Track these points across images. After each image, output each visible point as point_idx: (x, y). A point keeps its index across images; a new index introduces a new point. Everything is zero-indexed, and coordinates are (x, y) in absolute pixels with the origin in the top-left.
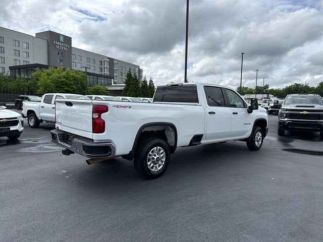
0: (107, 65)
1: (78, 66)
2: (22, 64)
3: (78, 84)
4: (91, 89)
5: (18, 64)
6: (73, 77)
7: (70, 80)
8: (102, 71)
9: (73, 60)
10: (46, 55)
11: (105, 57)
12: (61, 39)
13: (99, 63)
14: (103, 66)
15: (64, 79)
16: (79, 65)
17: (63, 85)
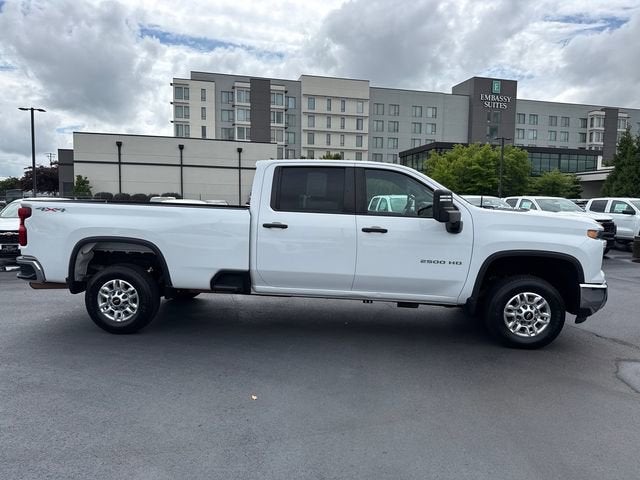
0: (598, 126)
1: (529, 136)
2: (423, 144)
3: (504, 173)
4: (538, 182)
5: (417, 145)
6: (495, 160)
7: (489, 167)
8: (585, 141)
9: (518, 126)
10: (466, 124)
11: (595, 108)
12: (496, 88)
13: (580, 123)
14: (589, 128)
15: (477, 166)
16: (531, 134)
17: (474, 177)
